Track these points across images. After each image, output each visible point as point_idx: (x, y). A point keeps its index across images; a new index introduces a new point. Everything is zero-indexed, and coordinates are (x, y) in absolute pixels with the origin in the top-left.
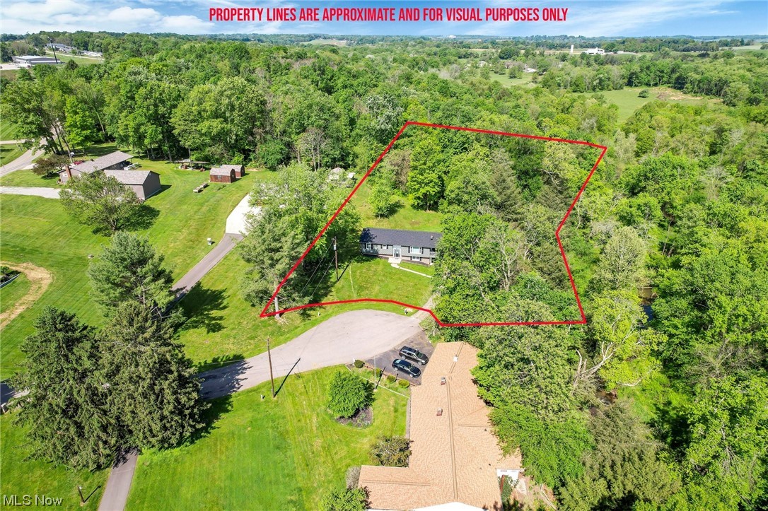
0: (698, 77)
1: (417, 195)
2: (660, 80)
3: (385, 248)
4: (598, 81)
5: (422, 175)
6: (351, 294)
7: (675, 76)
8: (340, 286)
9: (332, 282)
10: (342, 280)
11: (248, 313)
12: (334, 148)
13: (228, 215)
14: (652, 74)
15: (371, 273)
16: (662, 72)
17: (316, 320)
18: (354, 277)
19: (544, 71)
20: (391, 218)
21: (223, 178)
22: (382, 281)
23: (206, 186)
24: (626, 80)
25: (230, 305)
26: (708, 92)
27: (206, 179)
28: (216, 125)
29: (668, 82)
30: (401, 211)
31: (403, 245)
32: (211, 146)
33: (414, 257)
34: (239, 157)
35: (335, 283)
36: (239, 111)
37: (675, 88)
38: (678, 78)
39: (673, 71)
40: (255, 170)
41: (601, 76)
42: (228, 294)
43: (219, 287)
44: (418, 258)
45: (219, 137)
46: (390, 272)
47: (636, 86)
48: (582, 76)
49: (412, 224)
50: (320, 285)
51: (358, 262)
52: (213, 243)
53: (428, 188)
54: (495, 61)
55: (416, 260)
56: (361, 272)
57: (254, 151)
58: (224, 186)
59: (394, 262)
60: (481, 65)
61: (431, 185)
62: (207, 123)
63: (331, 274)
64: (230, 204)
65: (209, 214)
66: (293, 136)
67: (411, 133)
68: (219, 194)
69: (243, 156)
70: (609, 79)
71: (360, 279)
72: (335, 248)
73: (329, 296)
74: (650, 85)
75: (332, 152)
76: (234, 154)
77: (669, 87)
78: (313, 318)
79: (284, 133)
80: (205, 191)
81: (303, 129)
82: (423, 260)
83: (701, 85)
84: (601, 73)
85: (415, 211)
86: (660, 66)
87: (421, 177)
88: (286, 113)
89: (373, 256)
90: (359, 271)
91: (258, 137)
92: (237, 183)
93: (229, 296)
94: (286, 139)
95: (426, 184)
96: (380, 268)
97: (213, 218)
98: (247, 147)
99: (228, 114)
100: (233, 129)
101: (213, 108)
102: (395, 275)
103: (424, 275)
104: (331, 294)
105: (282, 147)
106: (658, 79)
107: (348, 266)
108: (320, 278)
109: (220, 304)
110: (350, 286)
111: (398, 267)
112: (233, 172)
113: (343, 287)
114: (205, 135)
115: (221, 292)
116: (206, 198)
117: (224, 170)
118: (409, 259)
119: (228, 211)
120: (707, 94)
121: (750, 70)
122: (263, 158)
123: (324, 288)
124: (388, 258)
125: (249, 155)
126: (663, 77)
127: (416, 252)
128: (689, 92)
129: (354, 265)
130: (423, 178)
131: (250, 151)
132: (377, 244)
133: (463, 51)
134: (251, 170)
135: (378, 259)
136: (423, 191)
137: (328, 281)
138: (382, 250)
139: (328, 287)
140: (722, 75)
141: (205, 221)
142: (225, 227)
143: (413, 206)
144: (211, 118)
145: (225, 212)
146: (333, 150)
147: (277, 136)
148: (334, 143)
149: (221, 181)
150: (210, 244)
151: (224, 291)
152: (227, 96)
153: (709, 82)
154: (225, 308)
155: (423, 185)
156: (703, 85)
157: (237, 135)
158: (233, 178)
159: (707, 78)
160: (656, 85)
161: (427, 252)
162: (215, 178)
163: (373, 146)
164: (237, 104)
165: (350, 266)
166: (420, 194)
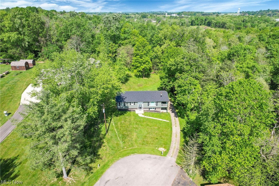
0: (216, 22)
1: (139, 70)
2: (202, 23)
3: (132, 104)
4: (181, 24)
5: (141, 58)
6: (119, 143)
7: (207, 21)
8: (109, 137)
9: (102, 135)
10: (109, 132)
11: (38, 178)
12: (87, 47)
13: (23, 91)
14: (199, 21)
15: (127, 123)
16: (202, 20)
17: (97, 172)
18: (117, 128)
19: (160, 21)
20: (126, 84)
21: (20, 68)
22: (137, 128)
23: (8, 73)
24: (191, 23)
25: (21, 172)
26: (219, 27)
27: (9, 69)
28: (14, 36)
29: (204, 24)
30: (131, 79)
31: (144, 101)
32: (12, 49)
33: (151, 108)
34: (31, 55)
35: (105, 135)
36: (28, 28)
37: (207, 26)
38: (208, 22)
39: (206, 20)
40: (42, 62)
41: (182, 22)
42: (19, 161)
43: (11, 155)
44: (153, 108)
45: (17, 44)
46: (139, 121)
47: (194, 25)
48: (175, 22)
49: (139, 86)
50: (95, 139)
51: (117, 116)
52: (9, 114)
53: (145, 65)
54: (140, 19)
55: (152, 110)
56: (121, 124)
57: (41, 51)
58: (21, 73)
59: (140, 113)
60: (135, 20)
61: (147, 63)
62: (7, 35)
63: (100, 128)
64: (25, 83)
65: (8, 92)
66: (63, 42)
67: (129, 37)
68: (17, 78)
69: (34, 55)
70: (185, 23)
71: (122, 129)
72: (104, 112)
73: (102, 147)
74: (199, 25)
75: (87, 50)
76: (28, 53)
77: (205, 26)
78: (94, 171)
79: (58, 41)
80: (6, 76)
81: (69, 37)
82: (157, 110)
83: (217, 24)
84: (182, 21)
85: (138, 79)
86: (201, 18)
87: (141, 59)
88: (58, 29)
89: (125, 110)
90: (119, 123)
91: (42, 43)
92: (30, 70)
93: (20, 163)
94: (59, 44)
95: (144, 63)
96: (132, 118)
97: (11, 94)
98: (36, 49)
99: (20, 29)
100: (25, 38)
101: (11, 25)
102: (143, 122)
103: (161, 120)
104: (104, 145)
105: (58, 48)
106: (201, 23)
107: (111, 120)
108: (94, 132)
109: (11, 173)
110: (116, 135)
111: (143, 116)
112: (27, 63)
113: (111, 137)
114: (6, 42)
115: (13, 160)
116: (6, 81)
117: (21, 63)
118: (148, 109)
119: (23, 89)
120: (219, 28)
121: (231, 19)
122: (46, 55)
123: (97, 141)
124: (135, 111)
125: (38, 54)
126: (203, 22)
127: (153, 105)
128: (213, 27)
129: (114, 119)
130: (142, 60)
131: (38, 51)
132: (127, 103)
133: (127, 16)
134: (40, 62)
135: (129, 112)
136: (143, 67)
137: (100, 134)
138: (131, 106)
139: (101, 139)
140: (223, 20)
141: (4, 98)
142: (20, 100)
143: (136, 76)
144: (10, 32)
145: (21, 90)
146: (87, 48)
147: (54, 42)
148: (87, 45)
149: (19, 70)
150: (6, 115)
151: (16, 158)
152: (19, 18)
153: (219, 23)
154: (16, 176)
155: (142, 64)
156: (218, 24)
157: (29, 42)
158: (27, 67)
159: (218, 22)
160: (201, 25)
161: (160, 105)
162: (15, 68)
163: (110, 45)
164: (26, 23)
165: (113, 120)
166: (140, 69)
